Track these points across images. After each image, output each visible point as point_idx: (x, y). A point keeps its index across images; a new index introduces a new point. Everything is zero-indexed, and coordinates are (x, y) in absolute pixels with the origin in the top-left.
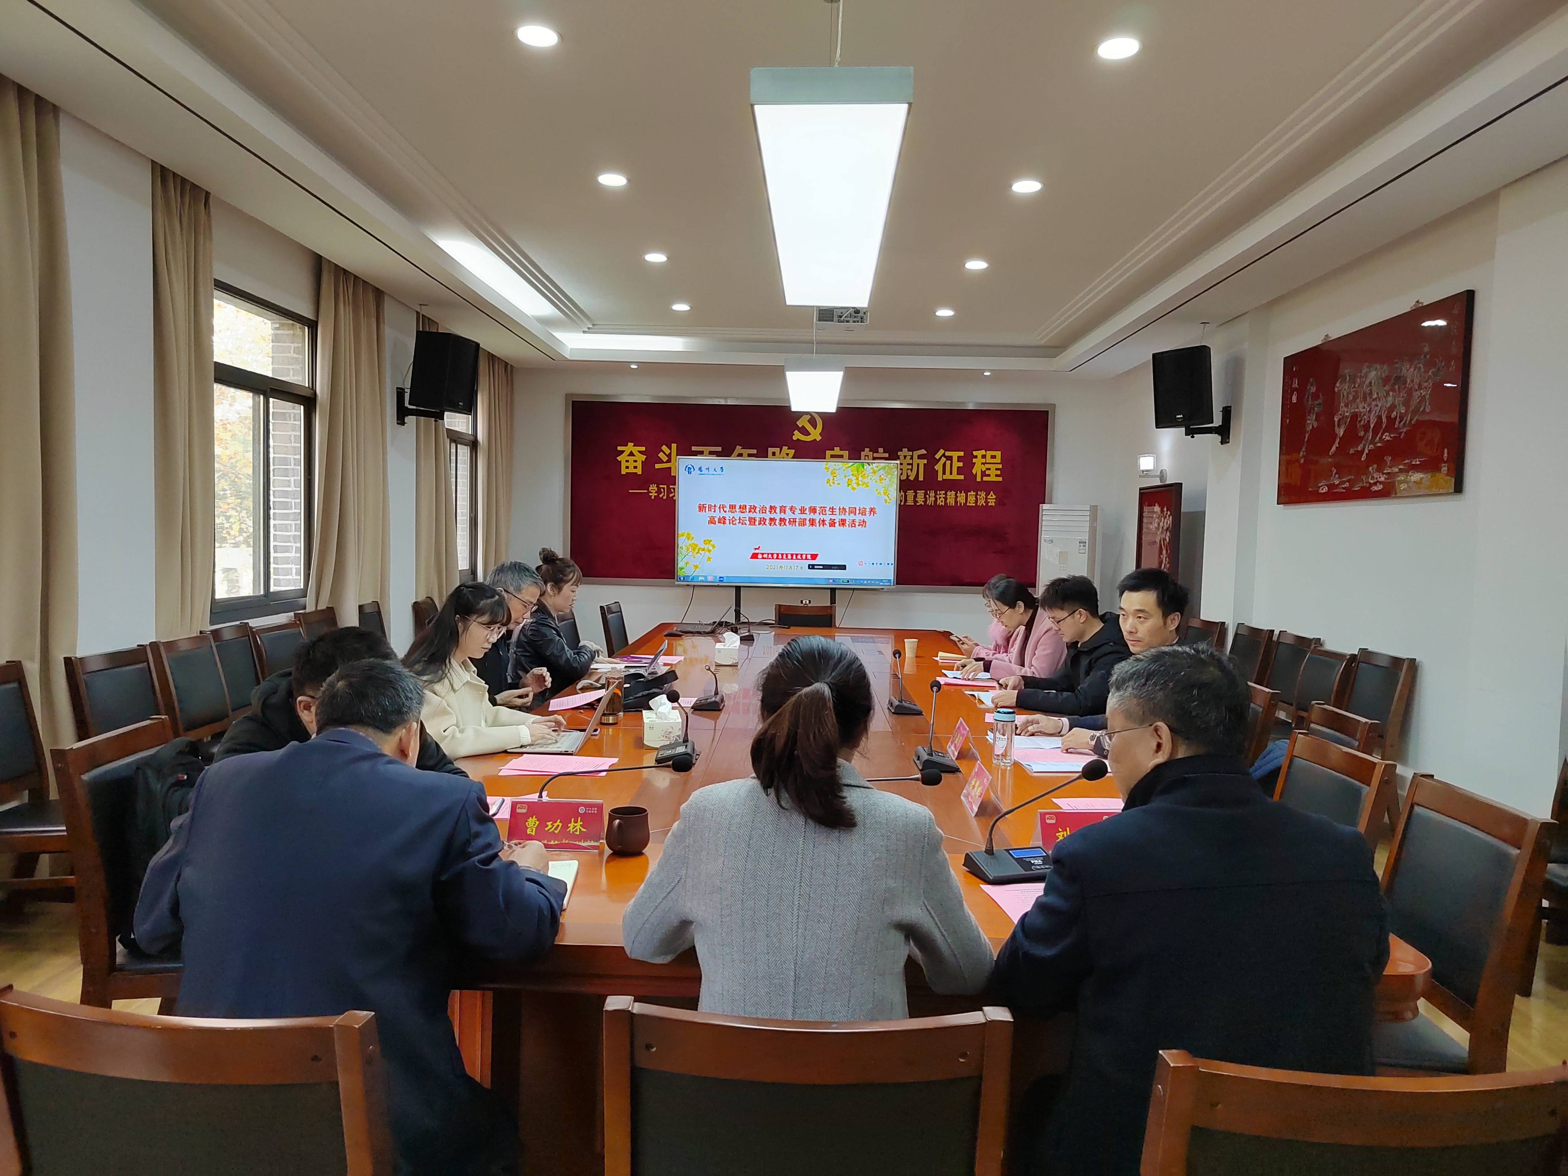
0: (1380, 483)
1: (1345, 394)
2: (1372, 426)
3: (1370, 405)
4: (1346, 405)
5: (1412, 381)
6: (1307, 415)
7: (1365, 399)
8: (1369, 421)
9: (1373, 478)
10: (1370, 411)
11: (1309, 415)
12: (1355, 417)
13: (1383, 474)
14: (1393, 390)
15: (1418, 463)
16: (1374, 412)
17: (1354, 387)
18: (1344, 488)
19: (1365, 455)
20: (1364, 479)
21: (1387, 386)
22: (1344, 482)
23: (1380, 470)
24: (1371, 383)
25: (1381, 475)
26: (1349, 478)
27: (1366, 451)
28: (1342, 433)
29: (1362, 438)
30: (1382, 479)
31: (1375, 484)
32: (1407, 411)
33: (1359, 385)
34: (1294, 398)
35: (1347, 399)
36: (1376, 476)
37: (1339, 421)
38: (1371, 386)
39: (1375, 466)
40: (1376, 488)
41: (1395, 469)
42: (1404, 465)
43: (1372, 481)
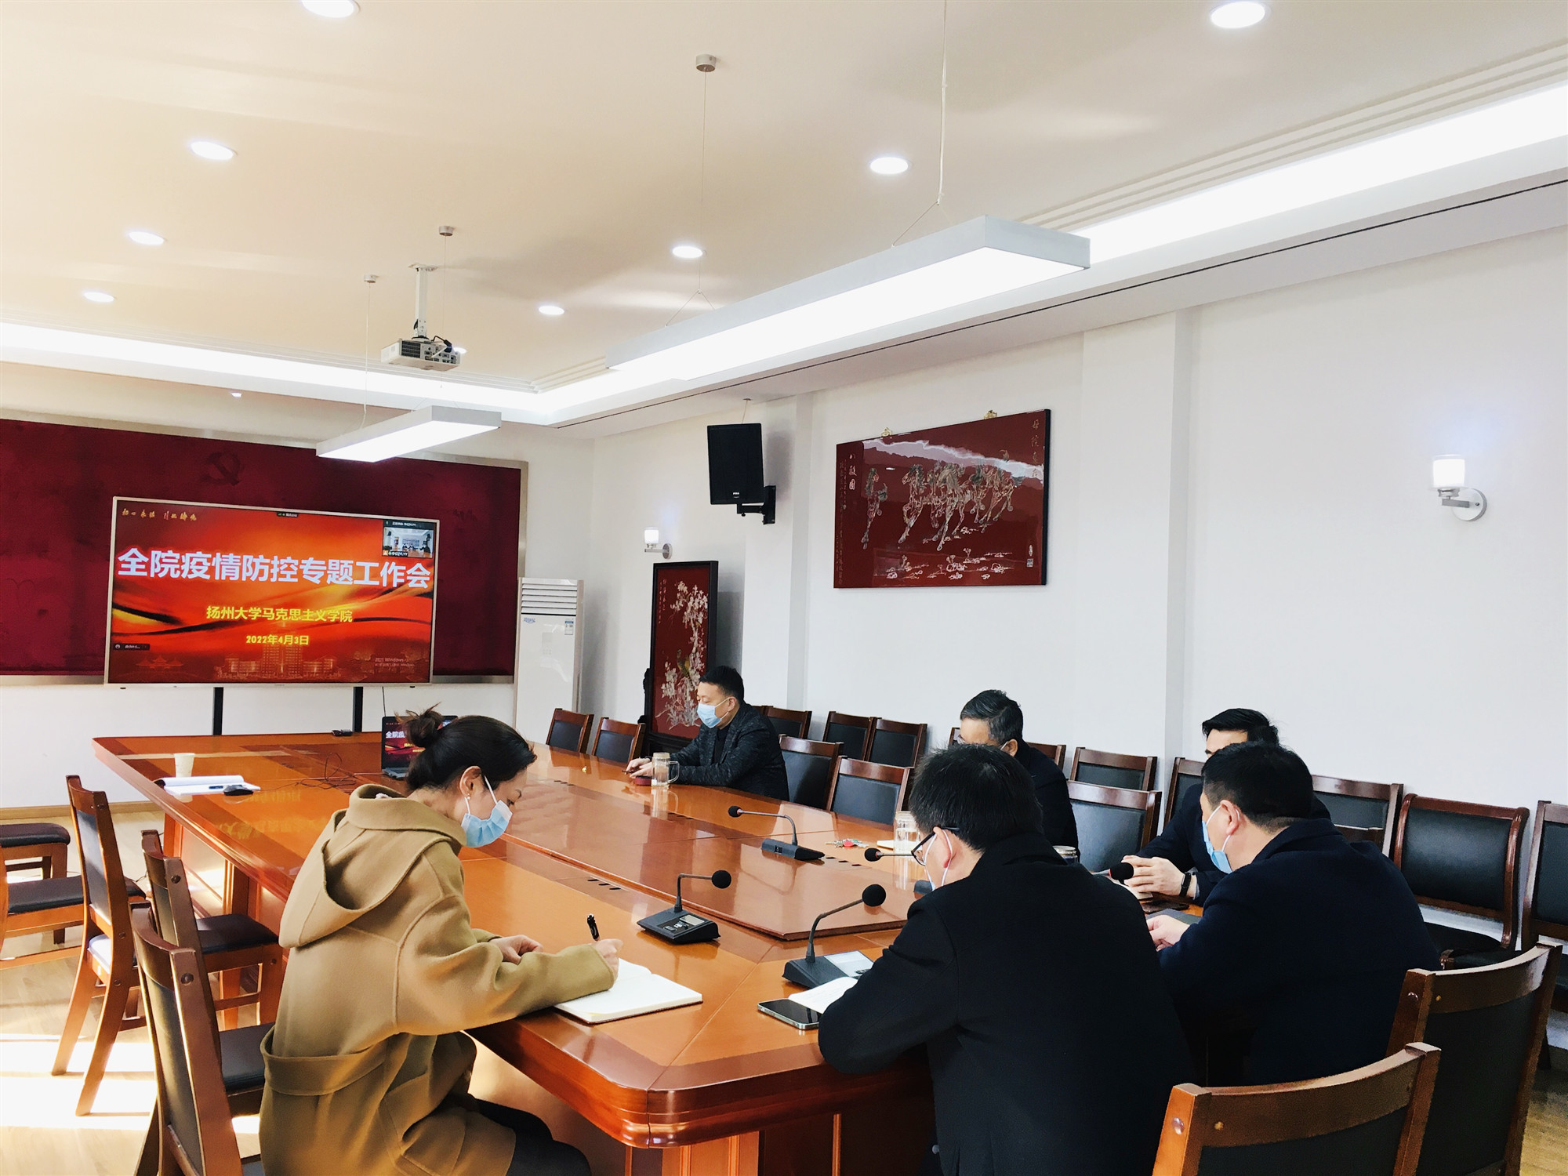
0: (960, 572)
1: (915, 487)
2: (948, 520)
3: (944, 499)
4: (917, 497)
5: (992, 483)
6: (869, 503)
7: (939, 494)
8: (944, 514)
9: (950, 567)
10: (945, 506)
11: (871, 503)
12: (927, 509)
13: (963, 564)
14: (971, 488)
15: (1001, 556)
16: (950, 507)
17: (926, 481)
18: (916, 575)
19: (940, 545)
20: (940, 568)
21: (964, 484)
22: (918, 570)
23: (959, 560)
24: (944, 480)
25: (960, 565)
26: (923, 566)
27: (942, 542)
28: (912, 524)
29: (936, 531)
30: (962, 569)
31: (954, 573)
32: (987, 509)
33: (932, 480)
34: (852, 486)
35: (918, 492)
36: (954, 566)
37: (909, 512)
38: (945, 482)
39: (953, 557)
40: (955, 577)
41: (976, 561)
42: (986, 557)
43: (950, 571)
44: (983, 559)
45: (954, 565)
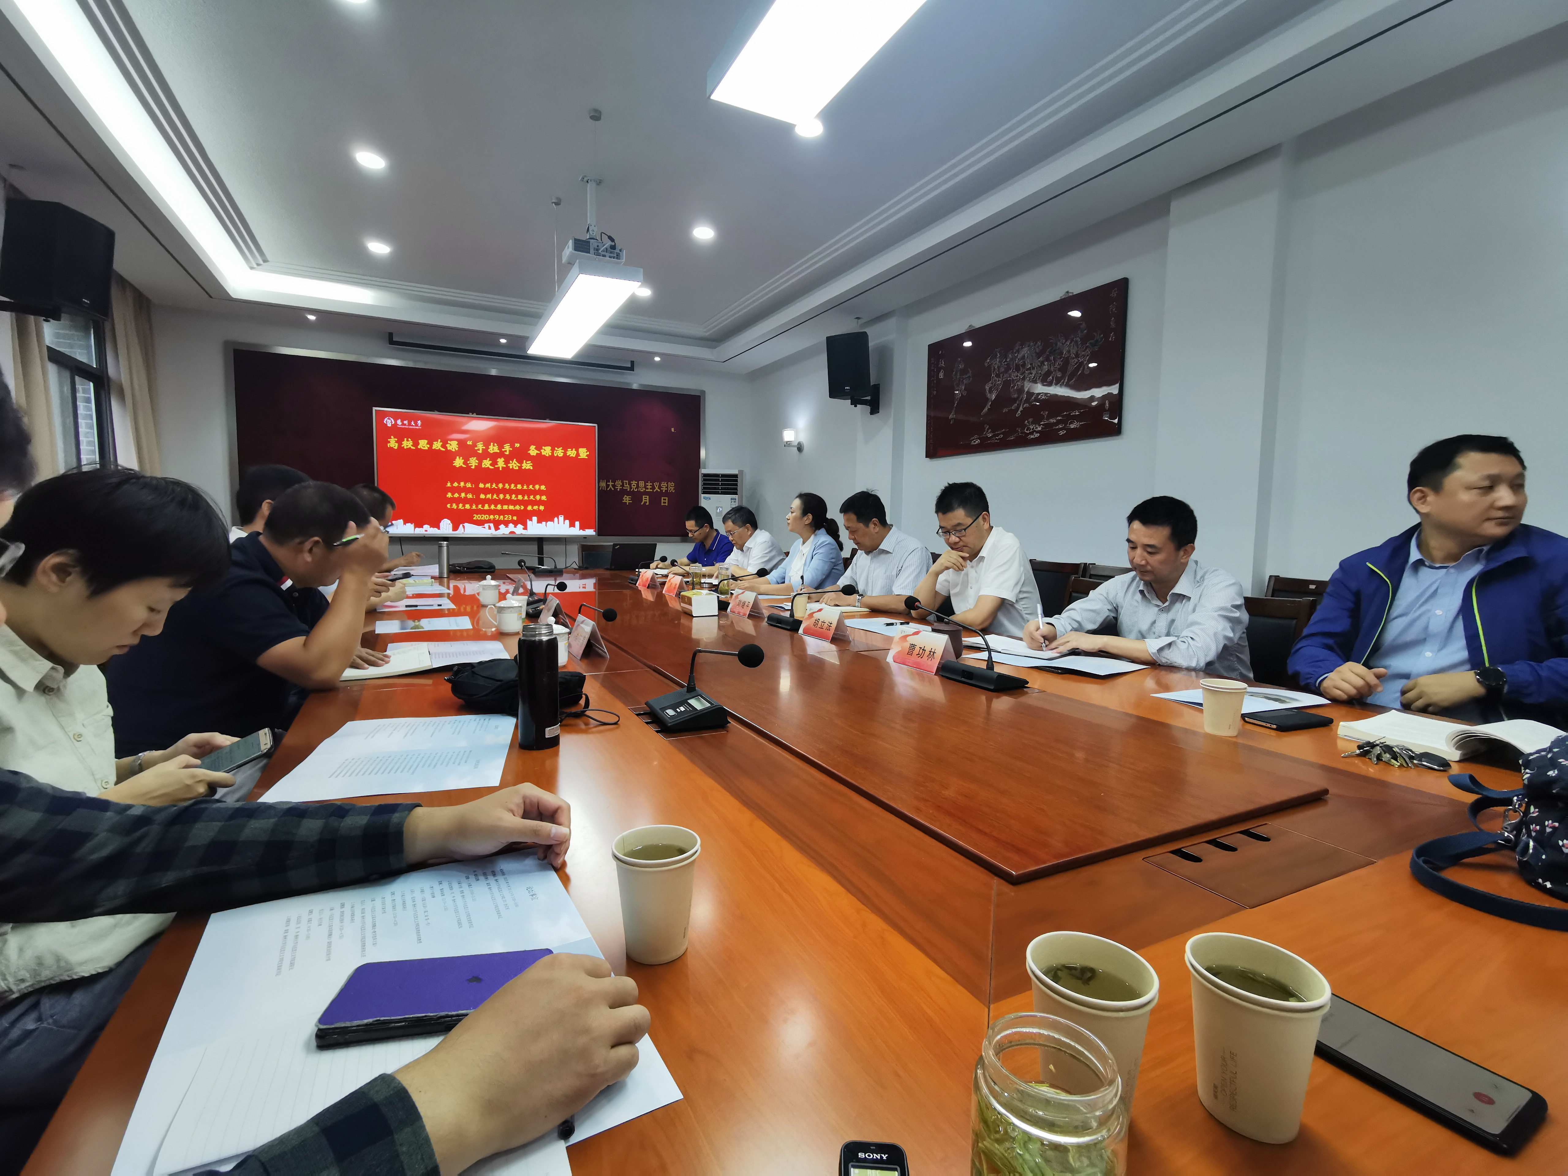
0: (1037, 432)
1: (996, 367)
4: (998, 376)
5: (1069, 352)
6: (955, 386)
7: (1017, 369)
9: (1029, 429)
10: (1024, 379)
11: (958, 387)
12: (1007, 384)
13: (1040, 425)
14: (1047, 359)
15: (1078, 413)
17: (1006, 361)
18: (996, 439)
19: (1019, 412)
20: (1019, 430)
21: (1041, 358)
22: (998, 435)
23: (1037, 422)
24: (1024, 356)
25: (1038, 426)
26: (1003, 431)
27: (1021, 409)
28: (993, 397)
29: (1015, 400)
30: (1039, 429)
31: (1032, 433)
33: (1012, 359)
34: (941, 375)
35: (999, 370)
36: (1032, 427)
37: (990, 389)
38: (1024, 359)
39: (1030, 420)
40: (1032, 437)
41: (1053, 421)
42: (1063, 416)
43: (1028, 432)
44: (1059, 418)
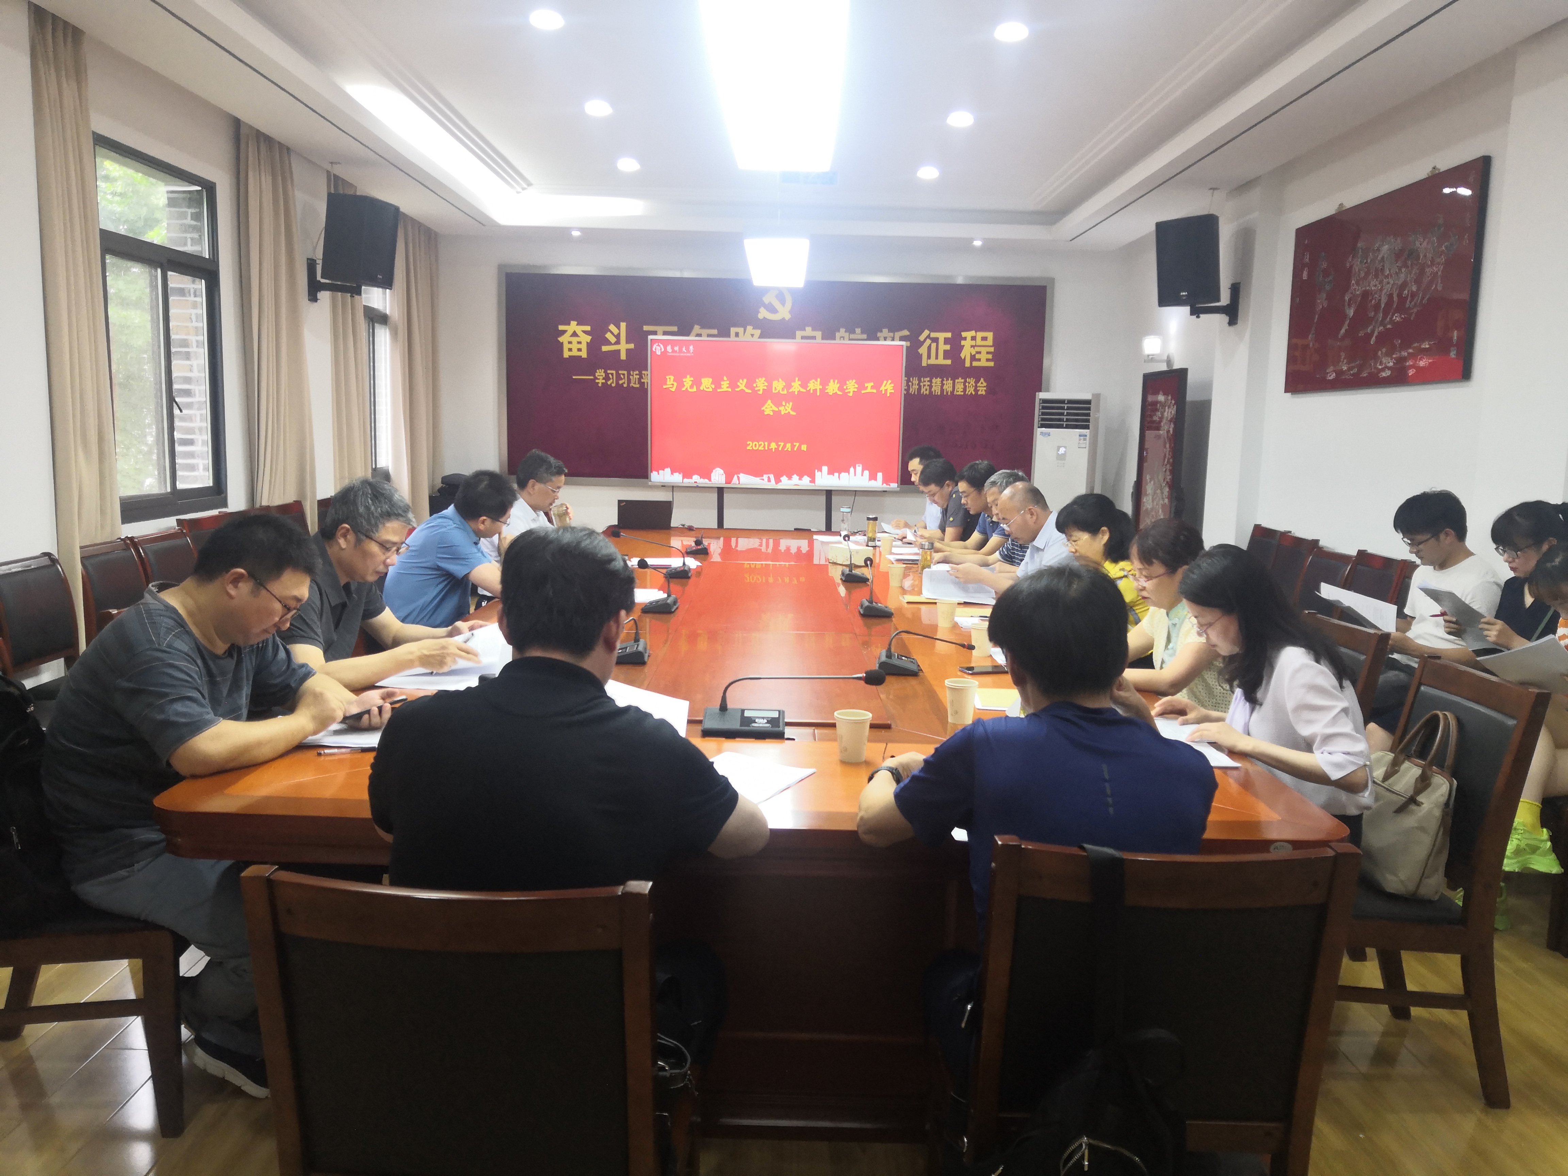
0: (1389, 368)
2: (1383, 306)
3: (1381, 282)
4: (1358, 282)
5: (1425, 256)
6: (1317, 293)
7: (1376, 276)
8: (1380, 300)
9: (1381, 364)
10: (1381, 290)
11: (1319, 294)
12: (1366, 295)
13: (1392, 359)
14: (1406, 266)
15: (1427, 346)
16: (1386, 290)
17: (1366, 262)
18: (1352, 374)
19: (1374, 338)
20: (1373, 364)
22: (1353, 369)
23: (1389, 354)
24: (1383, 258)
25: (1390, 361)
26: (1358, 363)
27: (1376, 334)
28: (1351, 315)
29: (1372, 319)
30: (1391, 364)
31: (1383, 370)
32: (1418, 289)
33: (1371, 260)
34: (1306, 275)
35: (1359, 275)
37: (1350, 300)
39: (1384, 350)
40: (1384, 374)
41: (1404, 354)
42: (1414, 349)
43: (1380, 368)
44: (1411, 351)
45: (1384, 361)
